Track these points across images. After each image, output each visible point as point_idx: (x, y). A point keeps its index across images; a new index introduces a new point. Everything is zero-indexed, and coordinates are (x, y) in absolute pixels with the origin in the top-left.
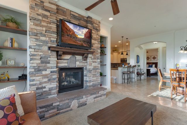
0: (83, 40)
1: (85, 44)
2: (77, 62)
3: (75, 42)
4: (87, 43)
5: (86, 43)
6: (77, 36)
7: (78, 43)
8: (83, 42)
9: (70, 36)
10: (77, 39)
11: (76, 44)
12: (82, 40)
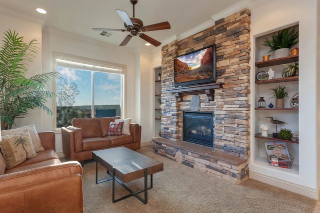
0: (200, 71)
1: (202, 76)
2: (201, 104)
3: (189, 78)
4: (206, 72)
5: (204, 73)
6: (191, 68)
7: (192, 78)
8: (198, 74)
9: (183, 72)
10: (191, 72)
11: (190, 80)
12: (198, 71)
